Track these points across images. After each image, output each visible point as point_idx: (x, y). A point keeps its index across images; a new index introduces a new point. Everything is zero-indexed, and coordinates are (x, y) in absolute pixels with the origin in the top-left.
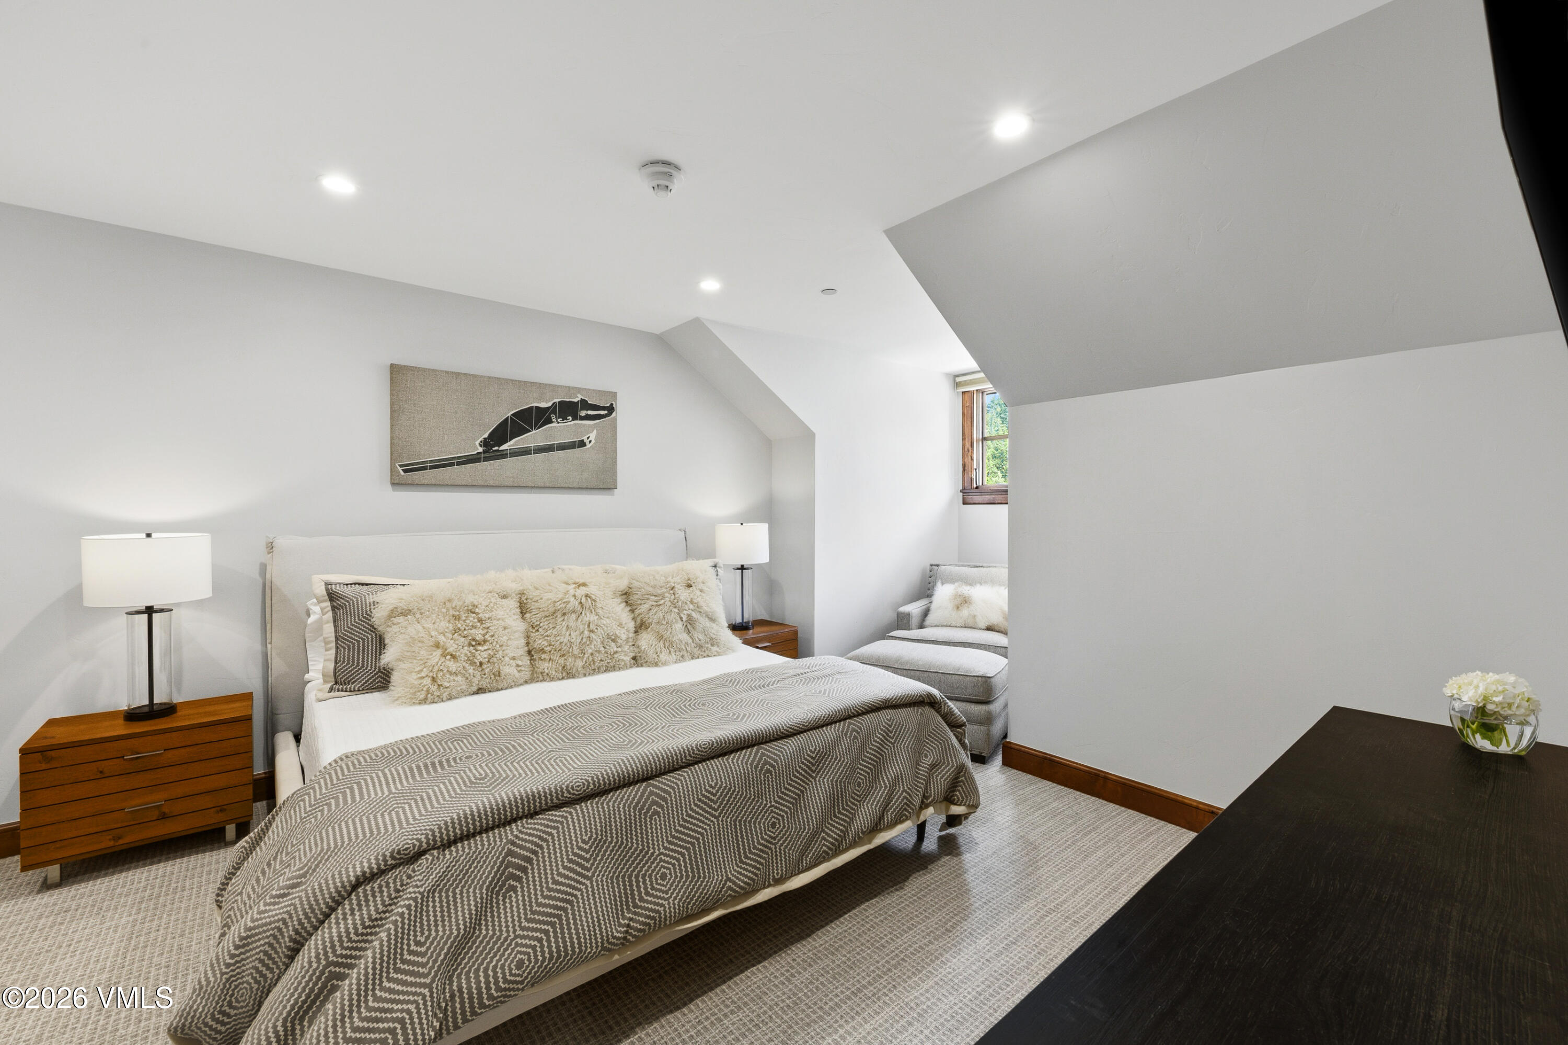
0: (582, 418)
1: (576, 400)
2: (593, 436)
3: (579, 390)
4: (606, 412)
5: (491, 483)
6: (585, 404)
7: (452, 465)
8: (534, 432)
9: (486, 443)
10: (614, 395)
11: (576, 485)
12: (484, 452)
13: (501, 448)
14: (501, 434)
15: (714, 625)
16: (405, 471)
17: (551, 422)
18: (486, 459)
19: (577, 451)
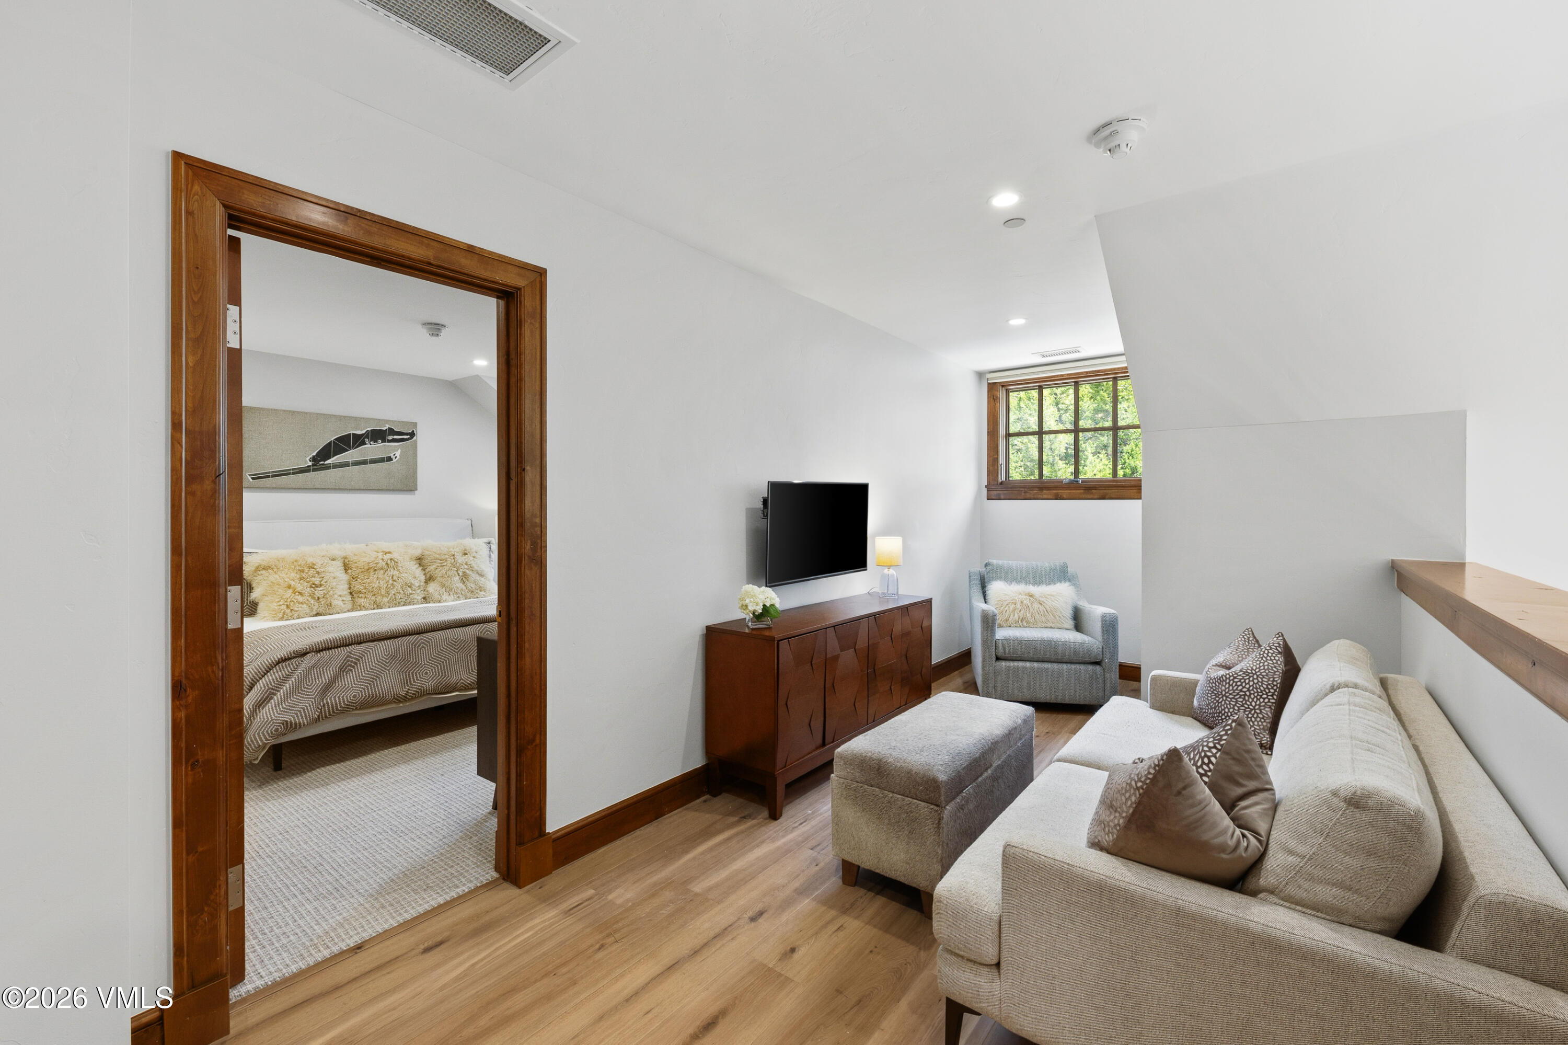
0: (389, 441)
1: (384, 429)
2: (398, 454)
3: (387, 421)
4: (409, 437)
5: (319, 486)
6: (391, 431)
7: (289, 474)
8: (351, 451)
9: (314, 459)
10: (415, 424)
11: (384, 487)
12: (313, 465)
13: (326, 462)
14: (326, 452)
15: (483, 579)
16: (253, 479)
17: (365, 444)
18: (314, 470)
19: (385, 464)
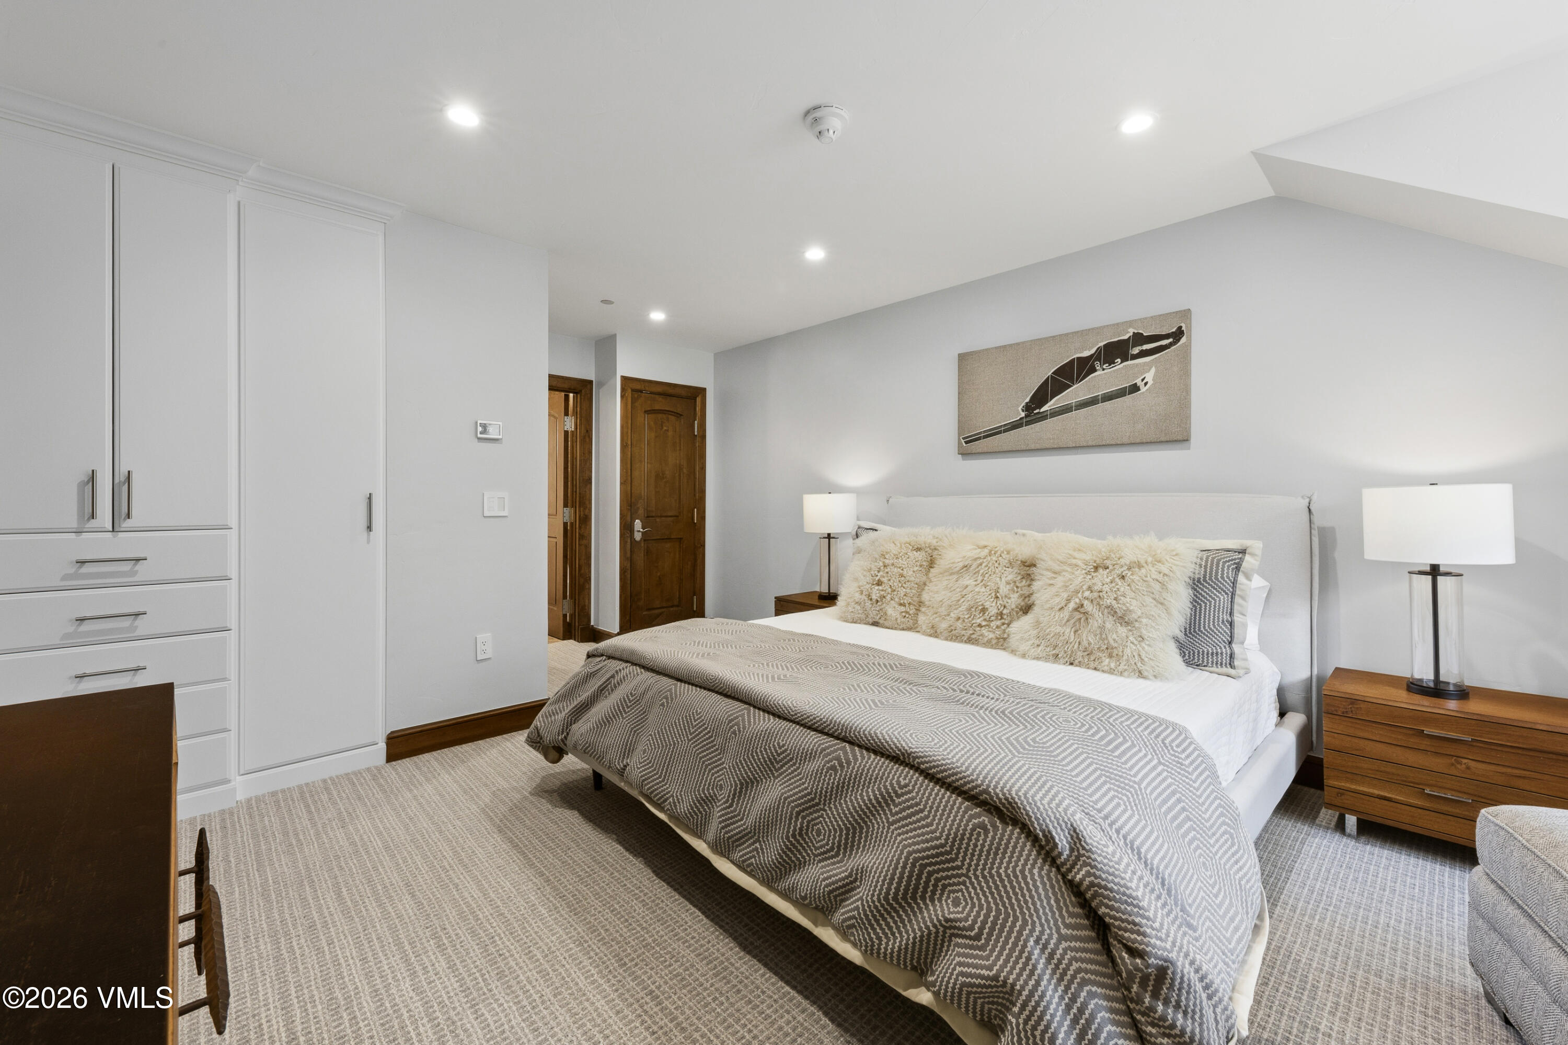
0: (1135, 357)
1: (1126, 337)
2: (1149, 377)
3: (1130, 323)
4: (1171, 340)
5: (1033, 447)
6: (1139, 339)
7: (999, 433)
8: (1075, 386)
9: (1028, 408)
10: (1186, 314)
11: (1126, 440)
12: (1026, 416)
13: (1042, 410)
14: (1041, 396)
17: (1095, 370)
18: (1028, 423)
19: (1128, 399)
